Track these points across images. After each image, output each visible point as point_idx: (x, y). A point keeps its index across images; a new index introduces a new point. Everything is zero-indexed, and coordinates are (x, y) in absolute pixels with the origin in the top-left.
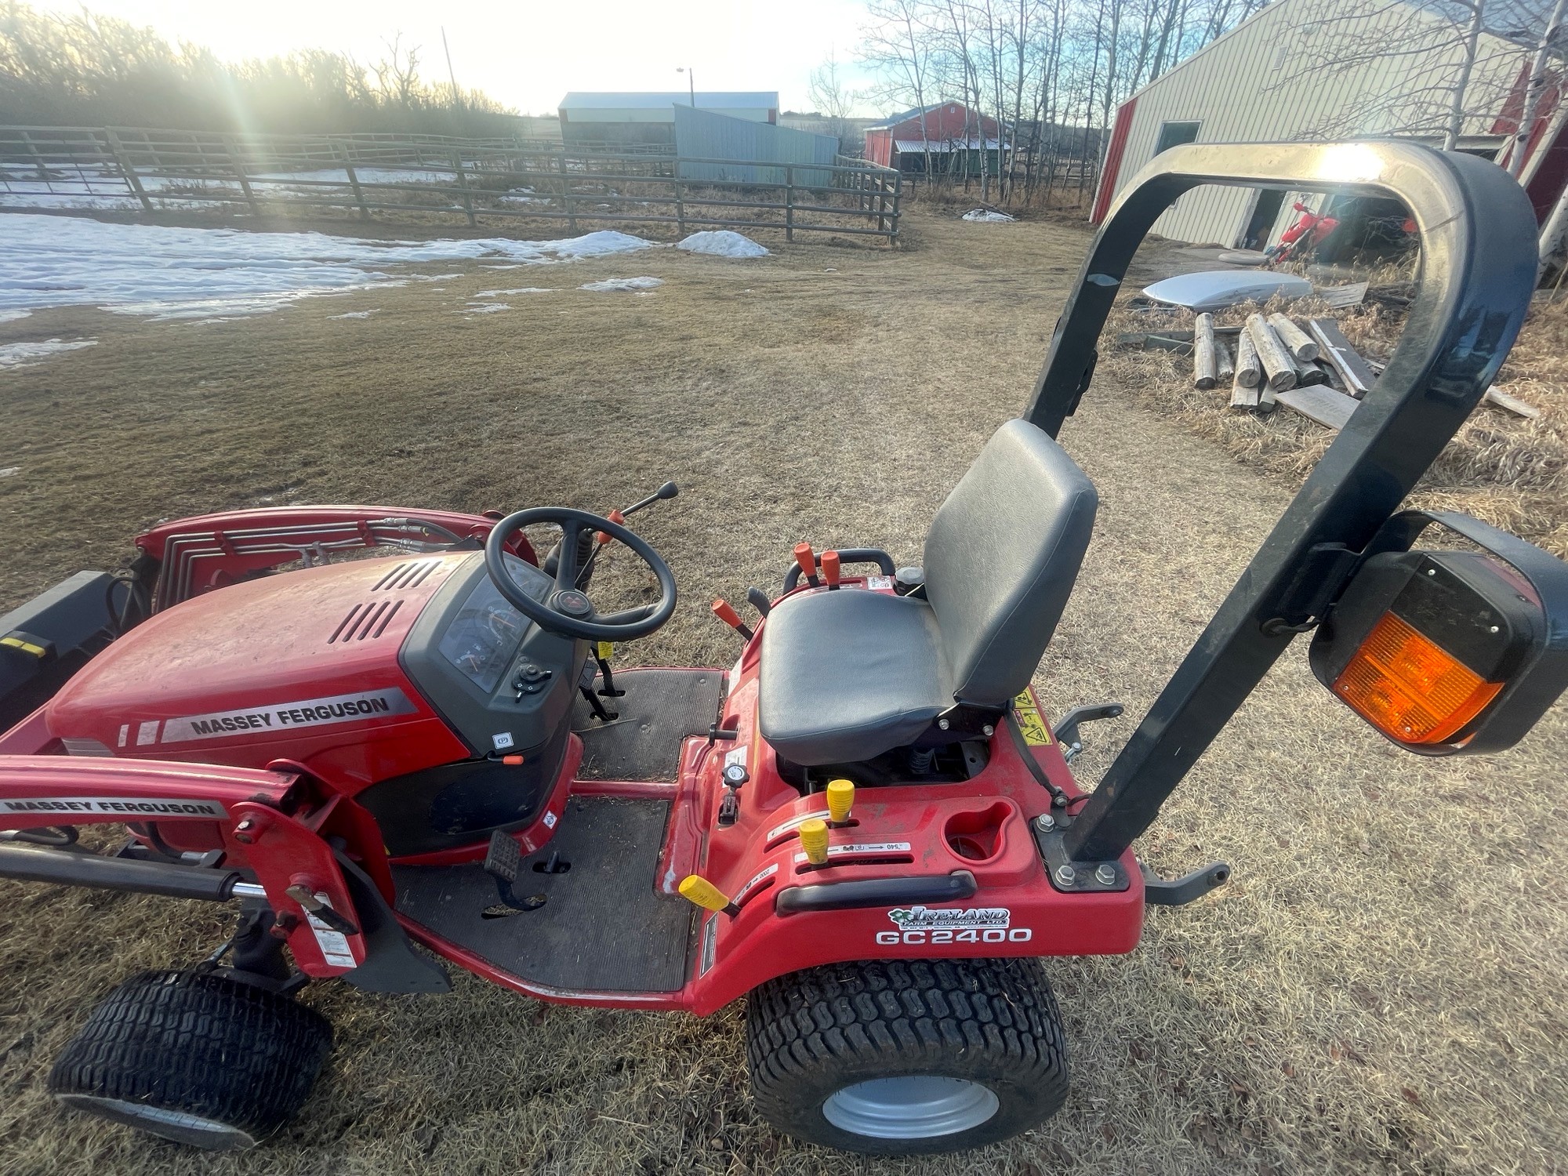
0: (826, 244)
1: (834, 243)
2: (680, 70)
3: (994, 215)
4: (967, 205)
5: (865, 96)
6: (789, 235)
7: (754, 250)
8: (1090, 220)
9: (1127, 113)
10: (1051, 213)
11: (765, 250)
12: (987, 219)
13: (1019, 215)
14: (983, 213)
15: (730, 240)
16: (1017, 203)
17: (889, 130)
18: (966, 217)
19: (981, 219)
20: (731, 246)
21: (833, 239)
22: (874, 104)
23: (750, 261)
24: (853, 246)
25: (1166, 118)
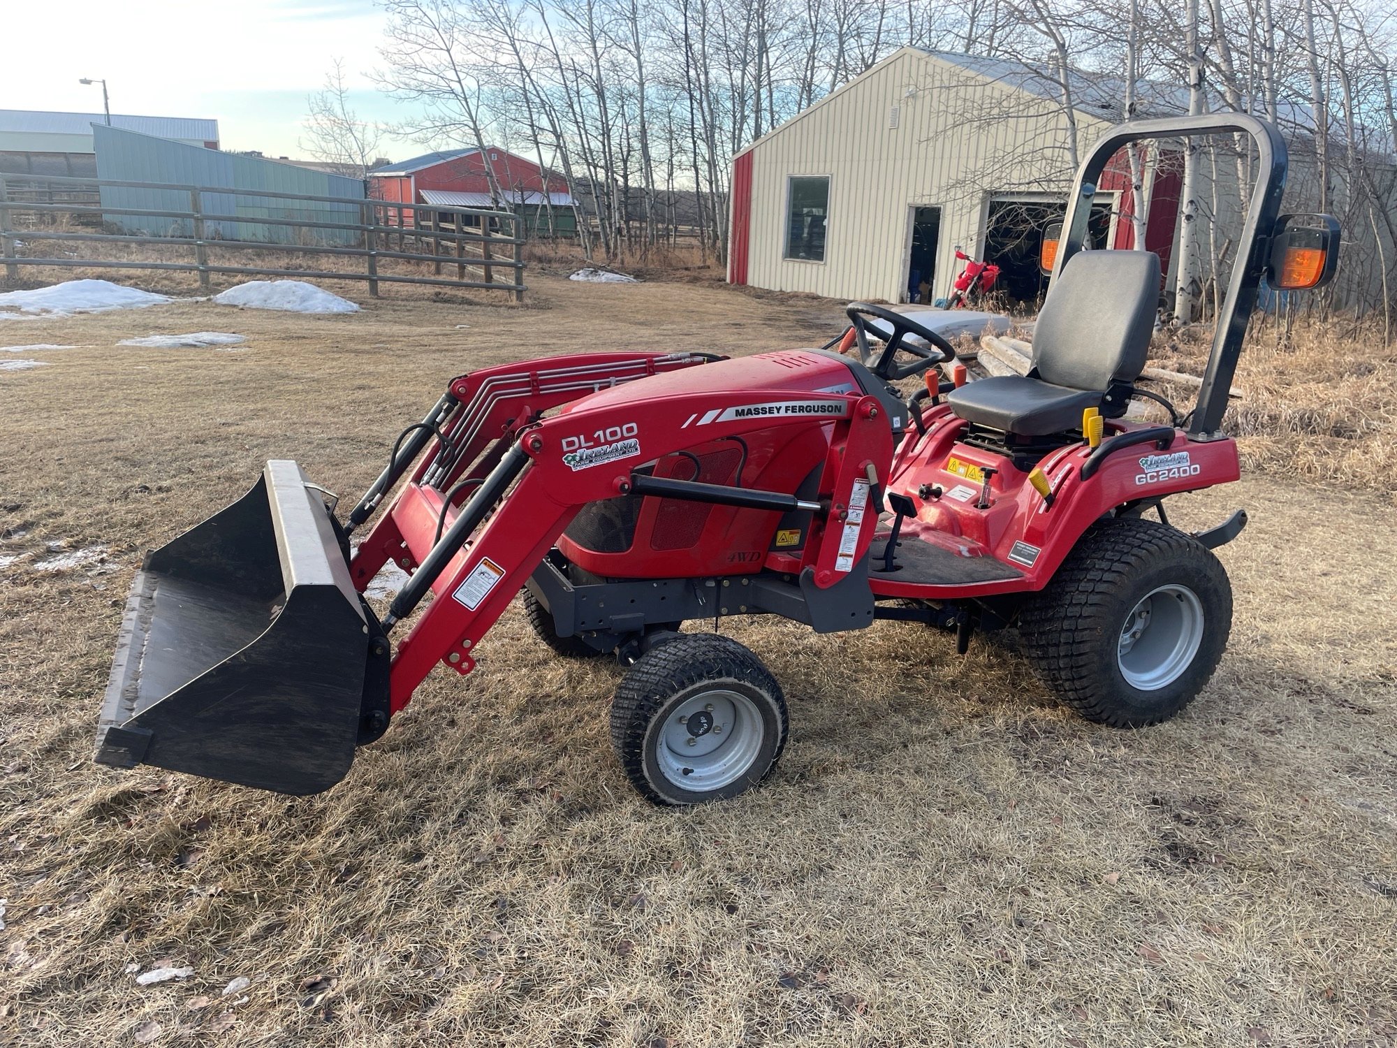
0: (428, 299)
1: (438, 298)
2: (86, 82)
3: (611, 275)
4: (570, 265)
5: (401, 131)
6: (374, 290)
7: (339, 305)
8: (728, 280)
9: (744, 166)
10: (678, 274)
11: (356, 306)
12: (603, 279)
13: (639, 275)
14: (595, 272)
15: (301, 292)
16: (632, 261)
17: (408, 177)
18: (573, 277)
19: (595, 279)
20: (303, 300)
21: (438, 294)
22: (415, 141)
23: (338, 317)
24: (470, 303)
25: (791, 172)
